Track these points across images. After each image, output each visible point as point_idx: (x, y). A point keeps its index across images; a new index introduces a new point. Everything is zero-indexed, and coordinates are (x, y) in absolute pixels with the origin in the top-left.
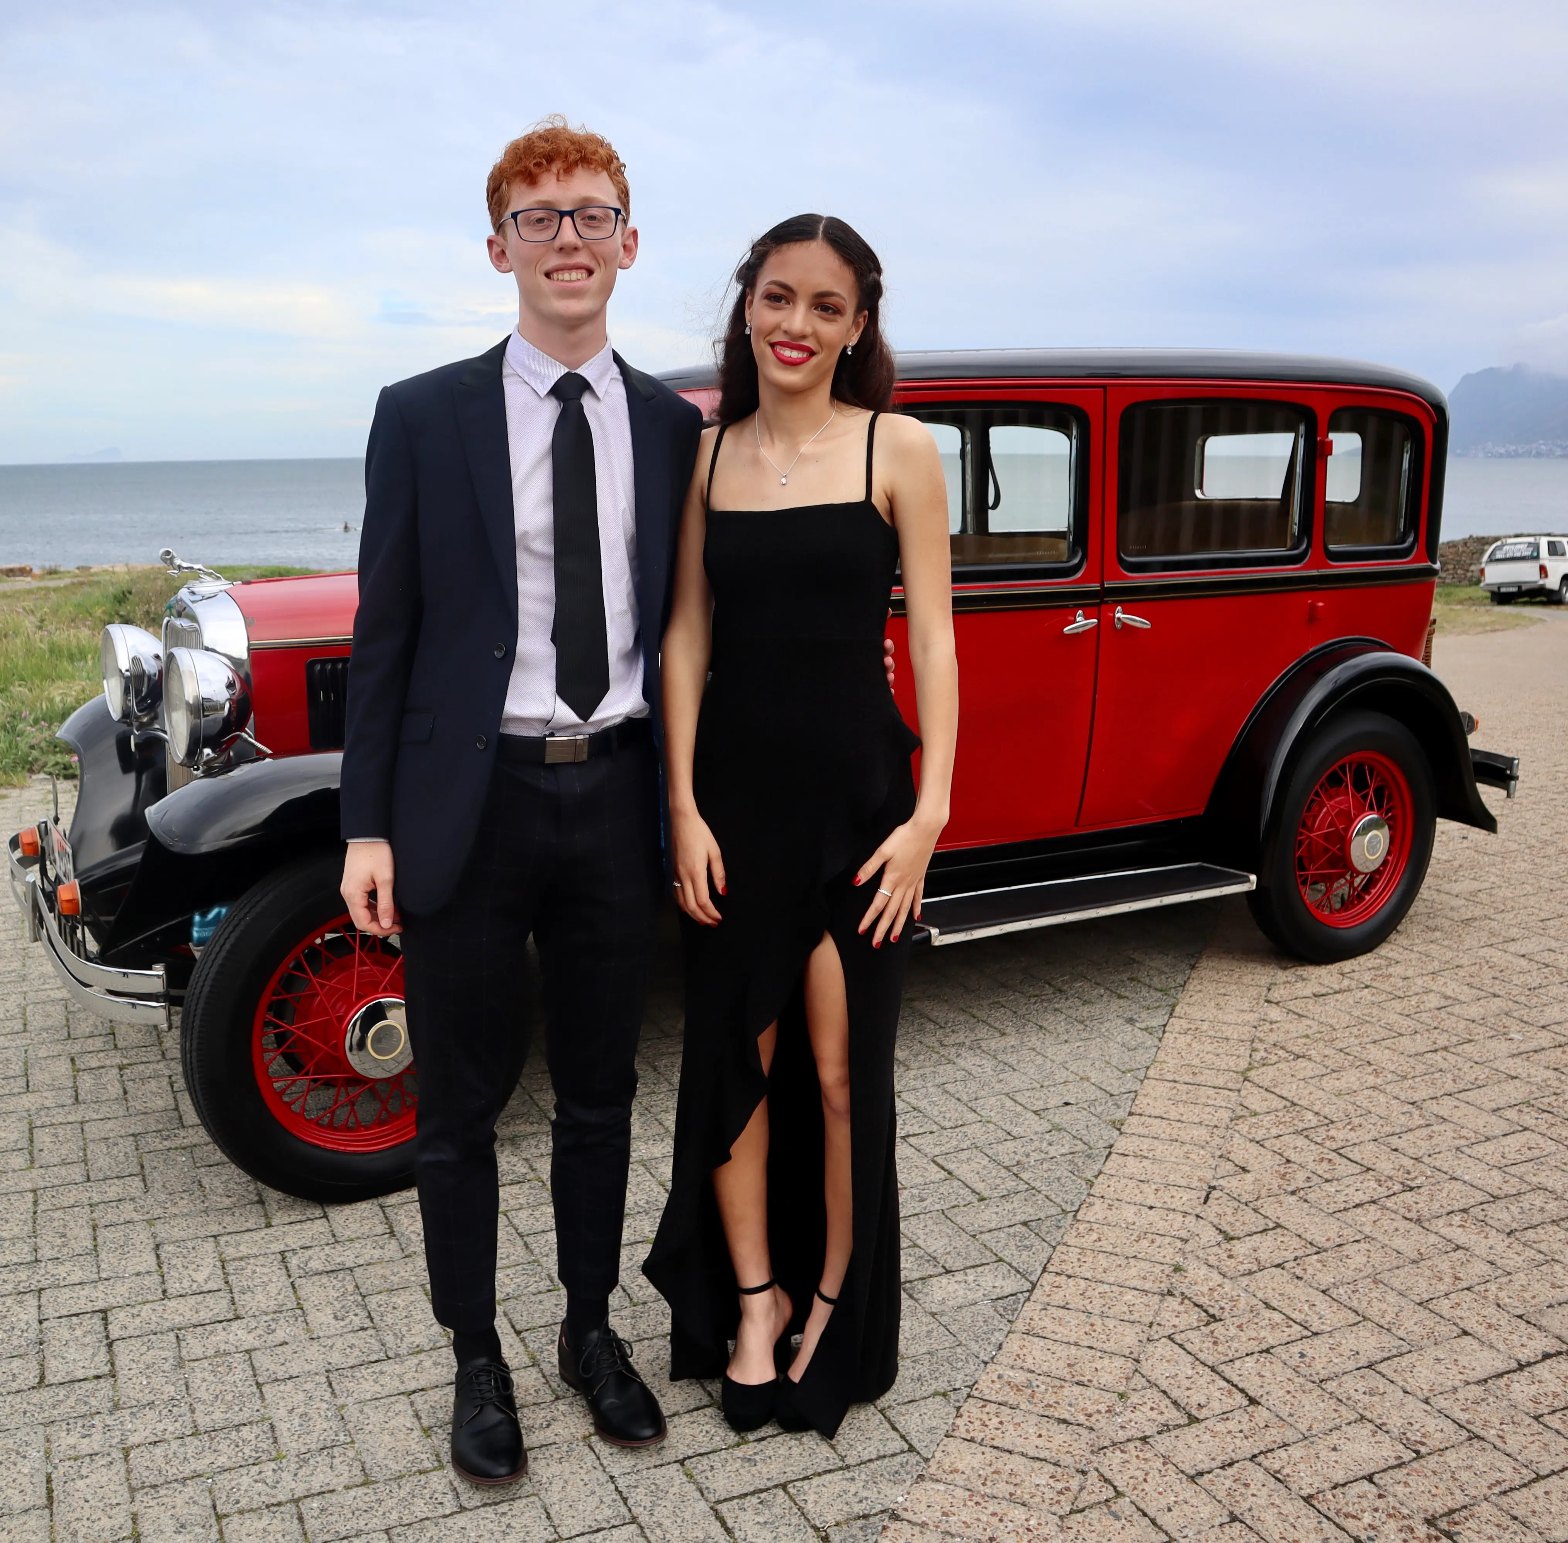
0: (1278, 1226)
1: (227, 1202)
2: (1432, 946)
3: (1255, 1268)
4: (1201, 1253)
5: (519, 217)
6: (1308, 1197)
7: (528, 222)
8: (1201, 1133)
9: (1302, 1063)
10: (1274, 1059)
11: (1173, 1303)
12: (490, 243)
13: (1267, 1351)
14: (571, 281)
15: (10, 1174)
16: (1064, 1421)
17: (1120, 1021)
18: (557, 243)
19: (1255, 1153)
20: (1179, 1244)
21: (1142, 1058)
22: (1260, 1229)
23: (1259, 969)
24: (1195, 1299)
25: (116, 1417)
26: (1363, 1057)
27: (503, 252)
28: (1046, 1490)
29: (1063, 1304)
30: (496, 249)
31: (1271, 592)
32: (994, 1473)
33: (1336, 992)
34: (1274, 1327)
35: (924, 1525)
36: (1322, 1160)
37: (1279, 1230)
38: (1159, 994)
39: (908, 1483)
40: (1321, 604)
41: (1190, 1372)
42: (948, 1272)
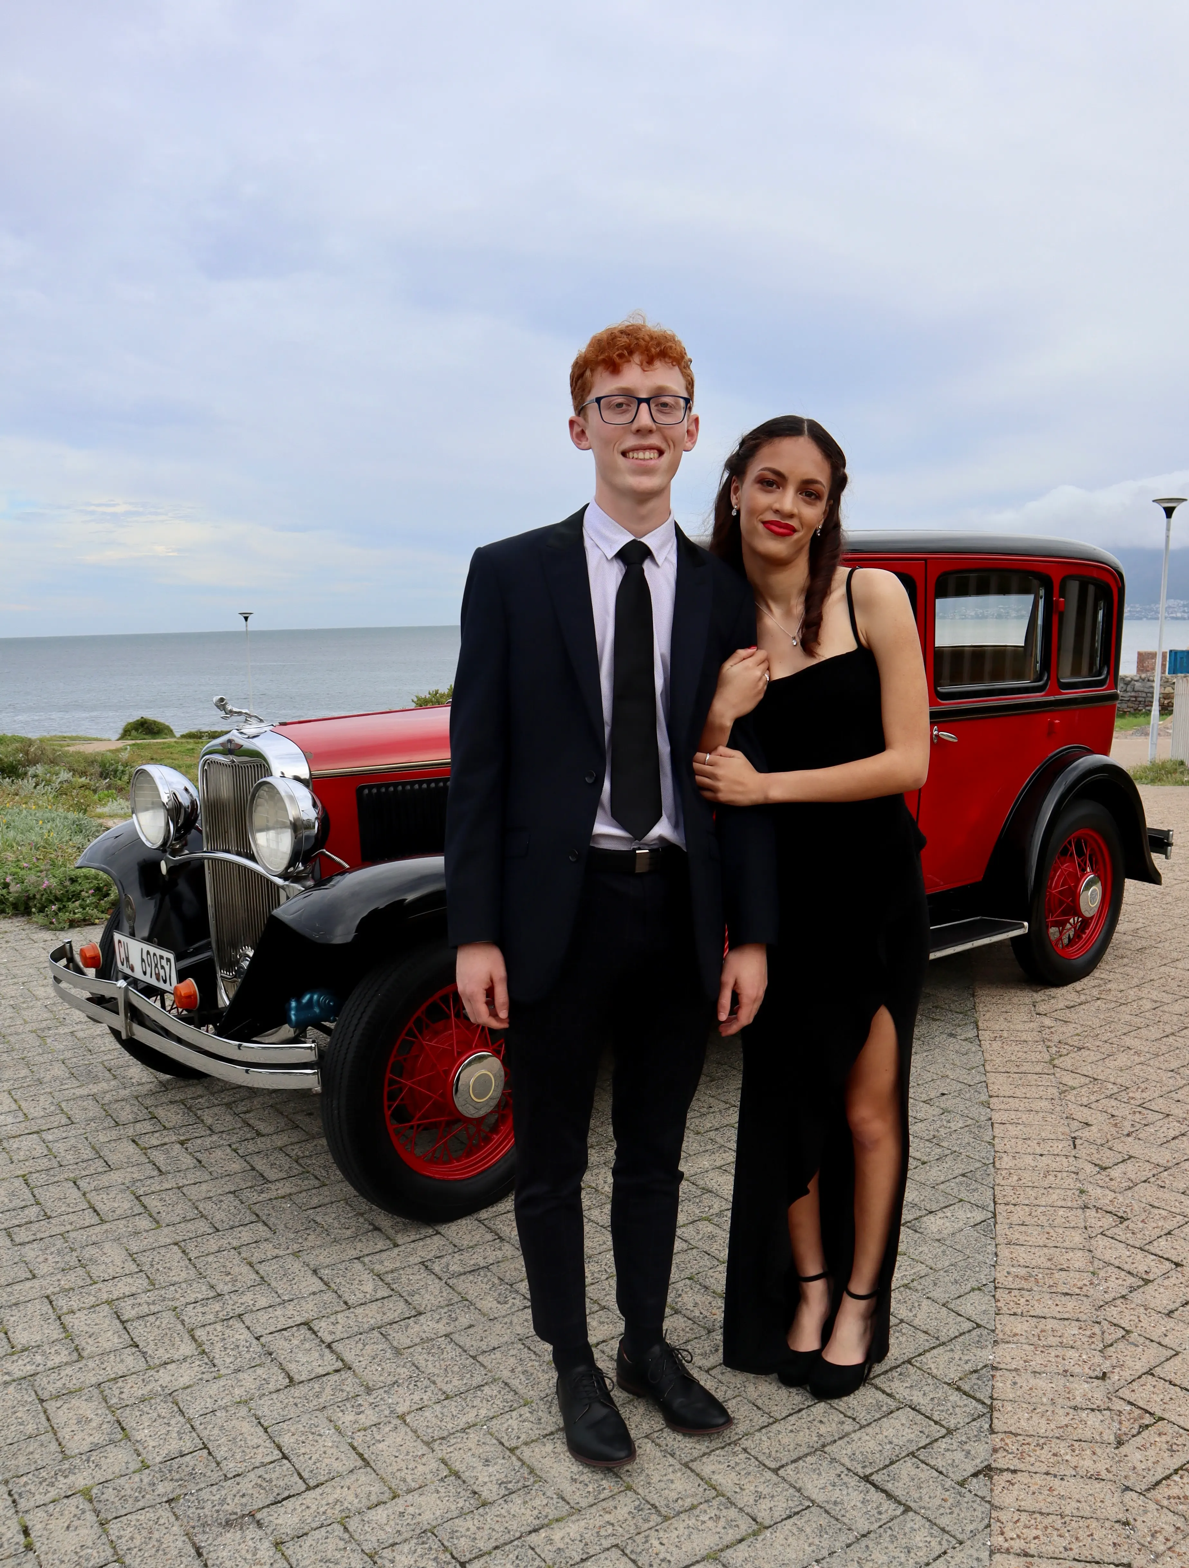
0: (1130, 1157)
1: (349, 1233)
2: (1126, 968)
3: (1131, 1185)
4: (1091, 1179)
5: (602, 401)
6: (1139, 1136)
7: (609, 407)
8: (1044, 1104)
9: (1084, 1053)
10: (1065, 1052)
11: (1091, 1213)
12: (572, 423)
13: (1169, 1233)
14: (644, 459)
15: (145, 1234)
16: (1067, 1294)
17: (945, 1036)
18: (635, 426)
19: (1089, 1113)
20: (1073, 1175)
21: (977, 1059)
22: (1120, 1160)
23: (1019, 993)
24: (1104, 1208)
25: (375, 1396)
26: (1123, 1044)
27: (583, 432)
28: (1080, 1337)
29: (1021, 1223)
30: (577, 429)
31: (1028, 713)
32: (1041, 1331)
33: (1080, 1004)
34: (1165, 1218)
35: (1016, 1370)
36: (1134, 1112)
37: (1133, 1159)
38: (961, 1016)
39: (990, 1347)
40: (1057, 721)
41: (1128, 1253)
42: (931, 1212)
